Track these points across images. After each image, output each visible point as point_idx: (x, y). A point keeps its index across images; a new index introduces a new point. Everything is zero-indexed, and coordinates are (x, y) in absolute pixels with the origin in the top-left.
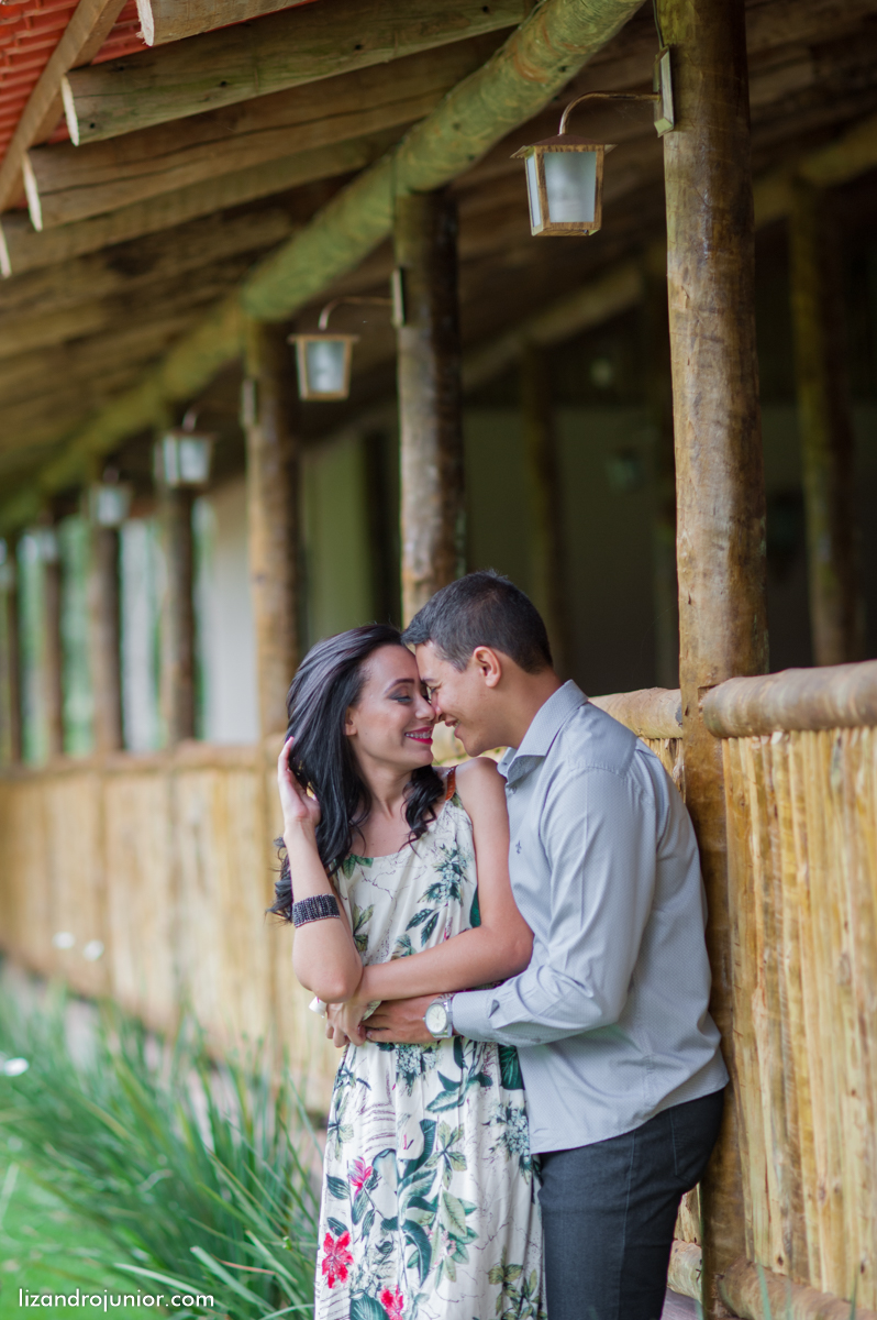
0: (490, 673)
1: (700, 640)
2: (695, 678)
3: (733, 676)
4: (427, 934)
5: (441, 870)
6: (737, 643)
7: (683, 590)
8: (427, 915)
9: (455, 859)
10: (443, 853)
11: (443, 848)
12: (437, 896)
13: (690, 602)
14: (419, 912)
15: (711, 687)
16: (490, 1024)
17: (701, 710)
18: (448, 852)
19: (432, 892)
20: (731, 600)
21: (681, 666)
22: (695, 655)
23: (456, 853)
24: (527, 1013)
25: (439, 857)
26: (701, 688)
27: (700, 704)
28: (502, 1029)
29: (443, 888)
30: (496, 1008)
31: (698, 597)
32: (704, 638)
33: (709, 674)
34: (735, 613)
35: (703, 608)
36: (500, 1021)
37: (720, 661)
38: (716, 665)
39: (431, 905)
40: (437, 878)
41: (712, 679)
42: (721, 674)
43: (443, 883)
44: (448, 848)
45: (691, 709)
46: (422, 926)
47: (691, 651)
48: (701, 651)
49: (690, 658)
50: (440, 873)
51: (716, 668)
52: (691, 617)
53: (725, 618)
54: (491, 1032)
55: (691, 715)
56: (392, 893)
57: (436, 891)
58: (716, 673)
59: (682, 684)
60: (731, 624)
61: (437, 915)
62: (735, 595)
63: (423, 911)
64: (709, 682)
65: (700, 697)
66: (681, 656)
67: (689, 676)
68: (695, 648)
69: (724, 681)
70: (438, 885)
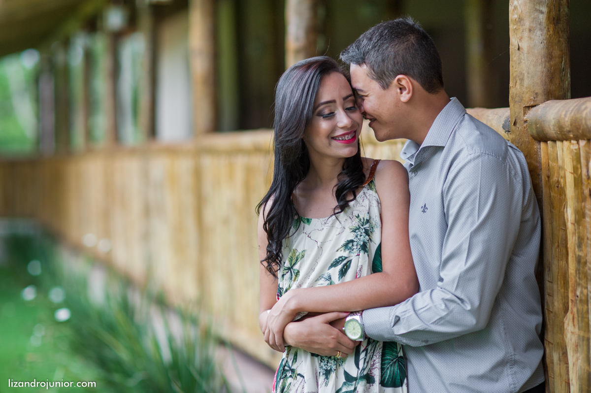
0: (405, 93)
1: (526, 75)
2: (521, 100)
3: (548, 100)
4: (343, 273)
5: (355, 232)
6: (551, 76)
7: (514, 41)
8: (343, 260)
9: (367, 225)
10: (357, 220)
11: (358, 217)
12: (350, 248)
13: (519, 49)
14: (337, 258)
15: (533, 106)
16: (393, 332)
17: (526, 121)
18: (360, 220)
19: (348, 245)
20: (547, 48)
21: (510, 92)
22: (522, 85)
23: (368, 221)
24: (422, 324)
25: (354, 223)
26: (525, 107)
27: (525, 118)
28: (402, 335)
29: (355, 244)
30: (397, 320)
31: (524, 45)
32: (528, 73)
33: (532, 98)
34: (549, 56)
35: (528, 53)
36: (400, 330)
37: (539, 89)
38: (536, 91)
39: (345, 254)
40: (351, 236)
41: (534, 101)
42: (540, 98)
43: (355, 240)
44: (361, 217)
45: (518, 121)
46: (340, 267)
47: (518, 82)
48: (526, 82)
49: (518, 86)
50: (354, 233)
51: (536, 94)
52: (520, 59)
53: (543, 60)
54: (393, 336)
55: (518, 125)
56: (319, 244)
57: (350, 245)
58: (537, 97)
59: (511, 104)
60: (547, 64)
61: (350, 261)
62: (550, 45)
63: (341, 257)
64: (532, 103)
65: (525, 113)
66: (511, 85)
67: (517, 99)
68: (522, 80)
69: (542, 103)
70: (352, 241)
